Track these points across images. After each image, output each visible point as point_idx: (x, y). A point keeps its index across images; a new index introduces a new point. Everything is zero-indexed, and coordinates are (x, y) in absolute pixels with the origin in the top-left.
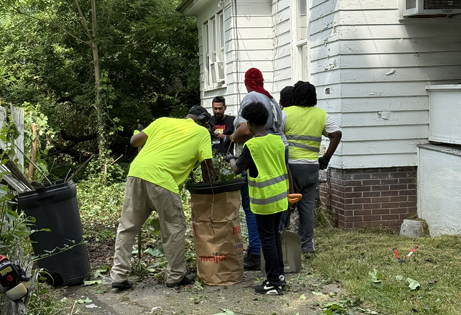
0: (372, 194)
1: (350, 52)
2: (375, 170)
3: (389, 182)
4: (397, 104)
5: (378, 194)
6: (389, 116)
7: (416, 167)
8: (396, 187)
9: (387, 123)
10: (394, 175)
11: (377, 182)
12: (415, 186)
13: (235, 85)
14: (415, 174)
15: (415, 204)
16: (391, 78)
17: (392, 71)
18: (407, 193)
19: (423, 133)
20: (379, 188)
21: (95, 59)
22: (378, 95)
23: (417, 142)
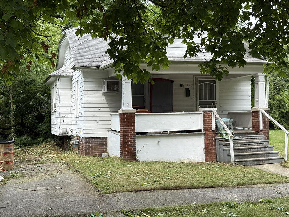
0: (93, 145)
1: (87, 103)
2: (95, 138)
3: (99, 141)
4: (101, 118)
5: (95, 145)
6: (99, 122)
7: (107, 137)
8: (101, 143)
9: (98, 124)
10: (101, 140)
11: (95, 142)
12: (107, 143)
13: (58, 111)
14: (107, 139)
15: (107, 148)
16: (100, 111)
17: (100, 108)
18: (104, 145)
19: (109, 127)
20: (96, 143)
21: (11, 100)
22: (96, 116)
23: (107, 130)
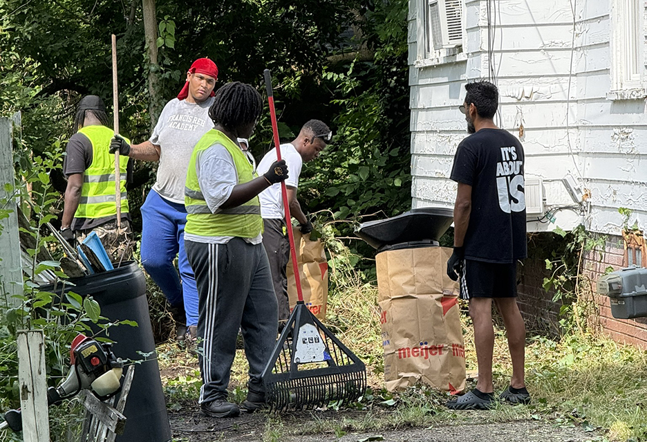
13: (485, 56)
